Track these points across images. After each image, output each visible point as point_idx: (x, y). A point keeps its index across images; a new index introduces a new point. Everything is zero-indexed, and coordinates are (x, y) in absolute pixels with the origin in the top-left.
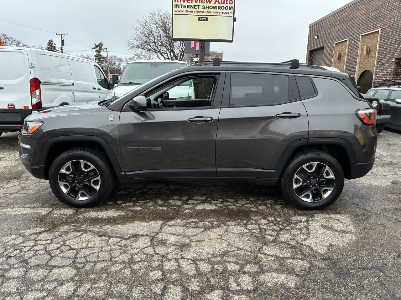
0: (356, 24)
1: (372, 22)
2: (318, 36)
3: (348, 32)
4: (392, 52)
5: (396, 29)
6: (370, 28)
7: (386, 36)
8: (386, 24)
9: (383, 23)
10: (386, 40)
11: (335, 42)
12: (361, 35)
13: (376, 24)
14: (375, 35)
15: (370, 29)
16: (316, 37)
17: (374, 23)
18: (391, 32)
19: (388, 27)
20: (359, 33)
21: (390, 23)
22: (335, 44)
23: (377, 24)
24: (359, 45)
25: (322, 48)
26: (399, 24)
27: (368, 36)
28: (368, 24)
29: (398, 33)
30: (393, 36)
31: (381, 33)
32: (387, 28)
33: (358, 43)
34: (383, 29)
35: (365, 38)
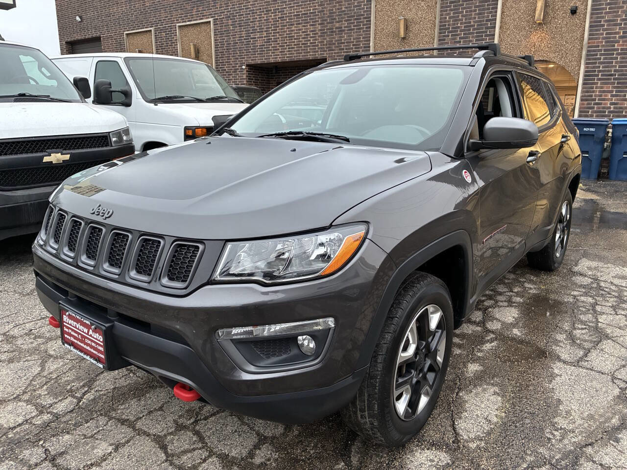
0: (164, 5)
1: (194, 7)
2: (81, 17)
3: (150, 18)
4: (239, 56)
5: (239, 21)
6: (193, 15)
7: (225, 31)
8: (221, 13)
9: (216, 11)
10: (225, 36)
11: (124, 31)
12: (178, 25)
13: (202, 11)
14: (203, 27)
15: (193, 18)
16: (78, 19)
17: (198, 9)
18: (231, 25)
19: (226, 18)
20: (171, 21)
21: (228, 12)
22: (126, 34)
23: (205, 10)
24: (176, 40)
25: (97, 39)
26: (243, 15)
27: (191, 29)
28: (186, 8)
29: (244, 28)
30: (236, 32)
31: (214, 25)
32: (223, 18)
33: (174, 38)
34: (217, 19)
35: (185, 30)
